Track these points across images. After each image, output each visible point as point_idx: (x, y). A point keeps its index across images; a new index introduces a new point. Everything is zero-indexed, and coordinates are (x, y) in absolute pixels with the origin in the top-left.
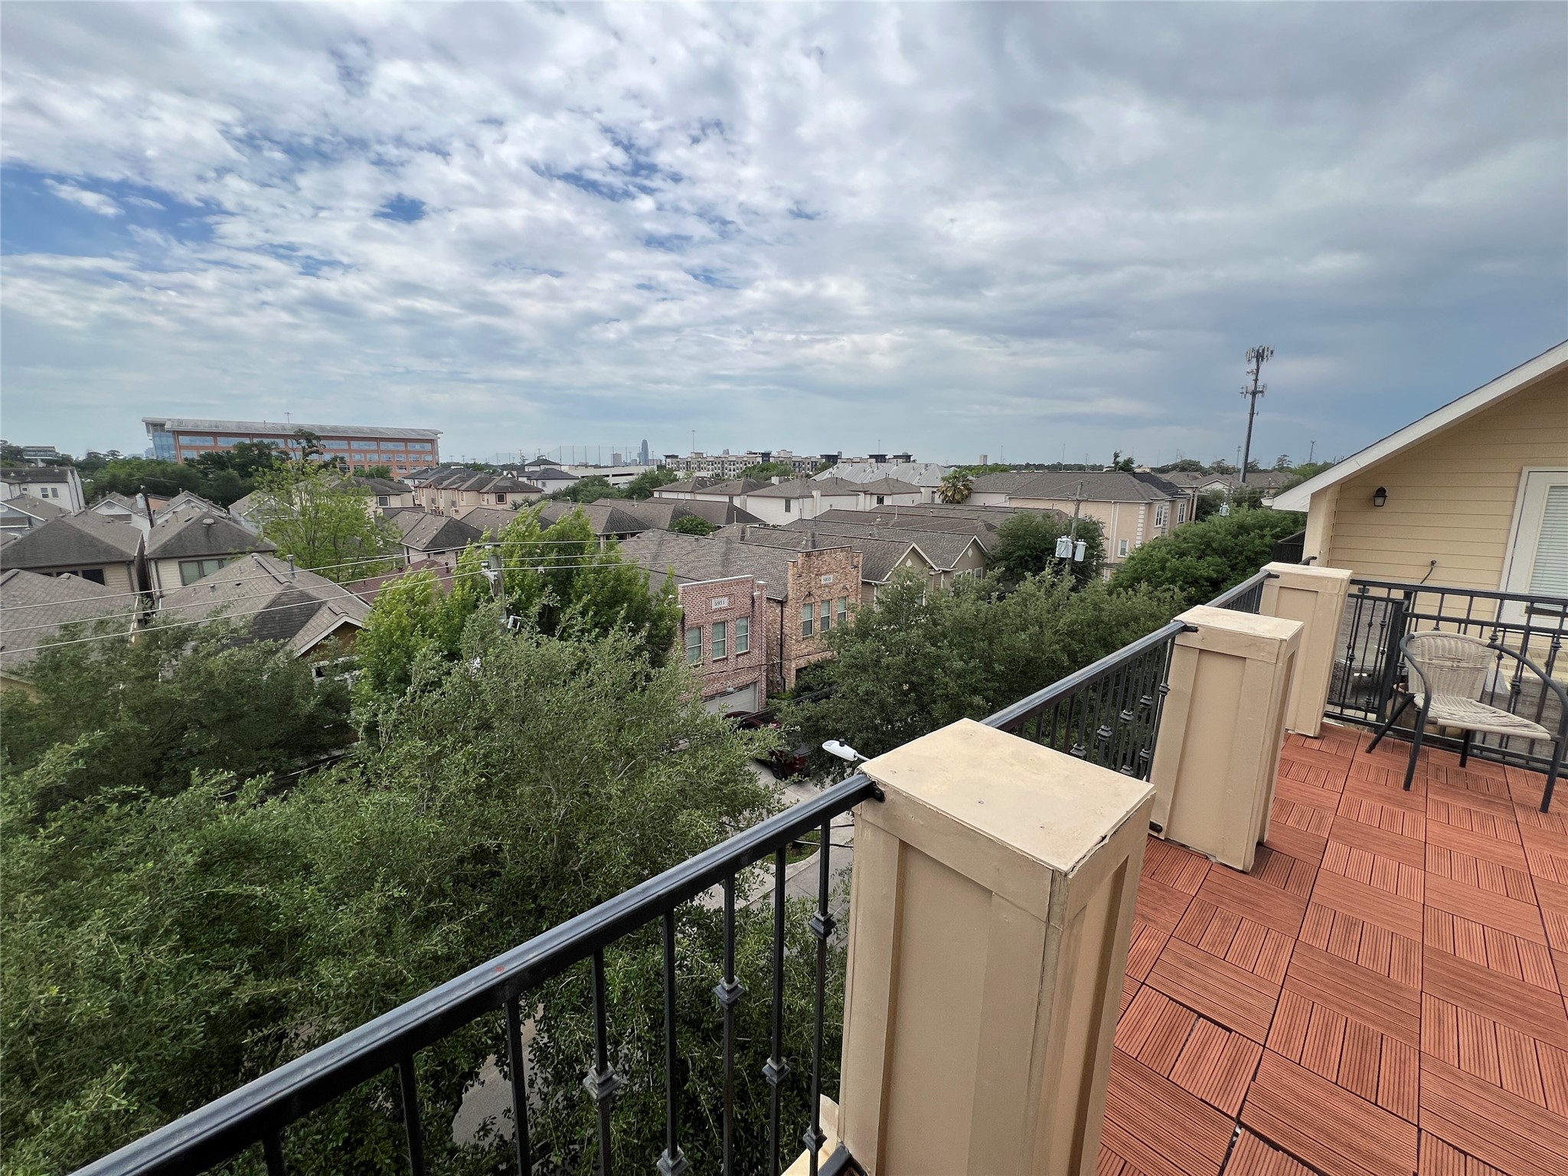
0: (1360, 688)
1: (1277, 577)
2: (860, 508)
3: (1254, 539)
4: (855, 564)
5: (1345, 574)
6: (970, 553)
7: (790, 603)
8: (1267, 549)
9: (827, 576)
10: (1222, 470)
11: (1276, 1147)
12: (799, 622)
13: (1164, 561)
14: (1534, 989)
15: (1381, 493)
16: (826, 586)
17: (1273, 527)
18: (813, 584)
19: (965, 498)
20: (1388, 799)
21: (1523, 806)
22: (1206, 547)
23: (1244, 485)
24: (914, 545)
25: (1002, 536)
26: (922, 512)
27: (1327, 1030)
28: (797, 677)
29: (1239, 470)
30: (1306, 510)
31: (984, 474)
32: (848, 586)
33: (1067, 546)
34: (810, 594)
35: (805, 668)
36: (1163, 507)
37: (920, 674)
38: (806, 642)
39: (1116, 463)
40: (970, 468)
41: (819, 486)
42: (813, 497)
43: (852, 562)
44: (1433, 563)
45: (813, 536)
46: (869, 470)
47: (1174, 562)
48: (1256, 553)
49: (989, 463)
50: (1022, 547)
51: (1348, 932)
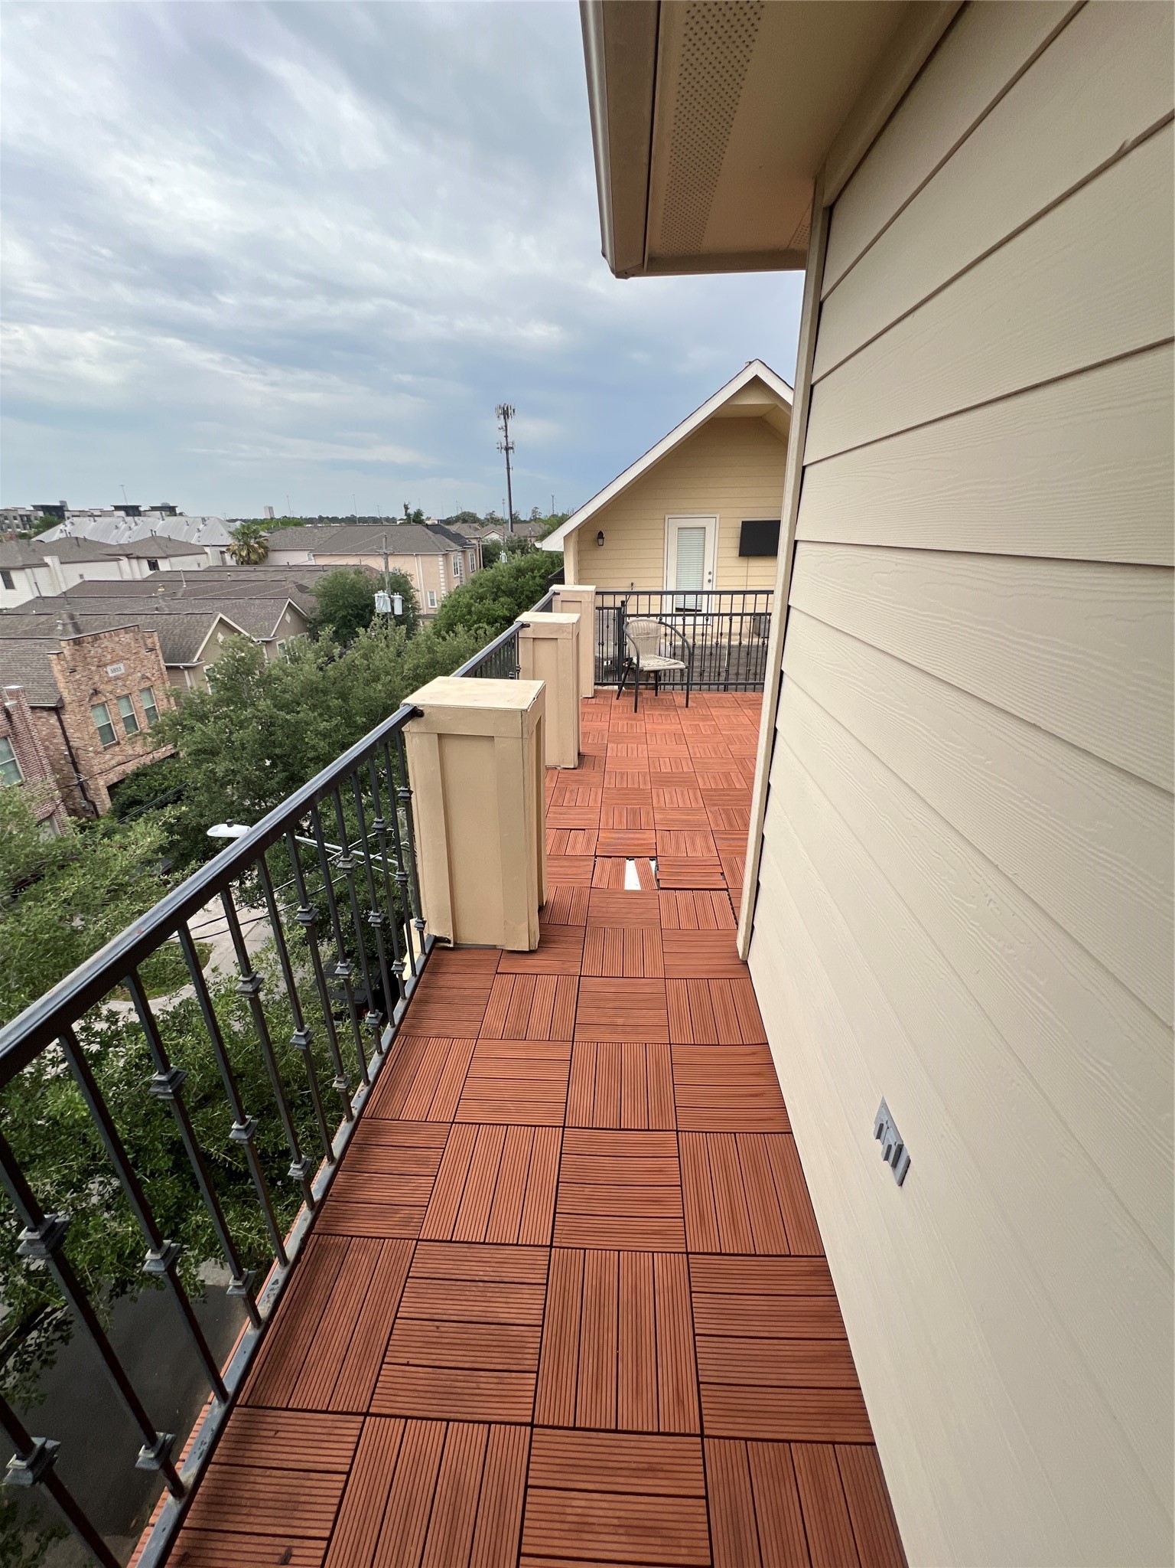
0: (608, 672)
1: (559, 594)
2: (127, 577)
3: (529, 581)
4: (150, 646)
5: (592, 588)
6: (288, 618)
7: (69, 708)
8: (539, 588)
9: (115, 666)
10: (493, 521)
11: (610, 857)
12: (92, 729)
13: (469, 606)
14: (687, 773)
15: (601, 535)
16: (117, 678)
18: (97, 678)
19: (262, 559)
20: (629, 719)
21: (679, 707)
22: (498, 591)
23: (513, 534)
24: (221, 615)
25: (318, 596)
26: (216, 576)
27: (620, 814)
28: (112, 796)
29: (507, 522)
30: (562, 550)
31: (277, 528)
32: (148, 675)
33: (385, 600)
34: (96, 692)
35: (122, 781)
36: (456, 558)
37: (281, 745)
38: (110, 751)
39: (408, 515)
40: (255, 522)
41: (53, 548)
42: (46, 565)
43: (145, 645)
44: (632, 584)
45: (72, 617)
46: (122, 526)
47: (477, 607)
49: (277, 516)
50: (344, 606)
51: (622, 777)
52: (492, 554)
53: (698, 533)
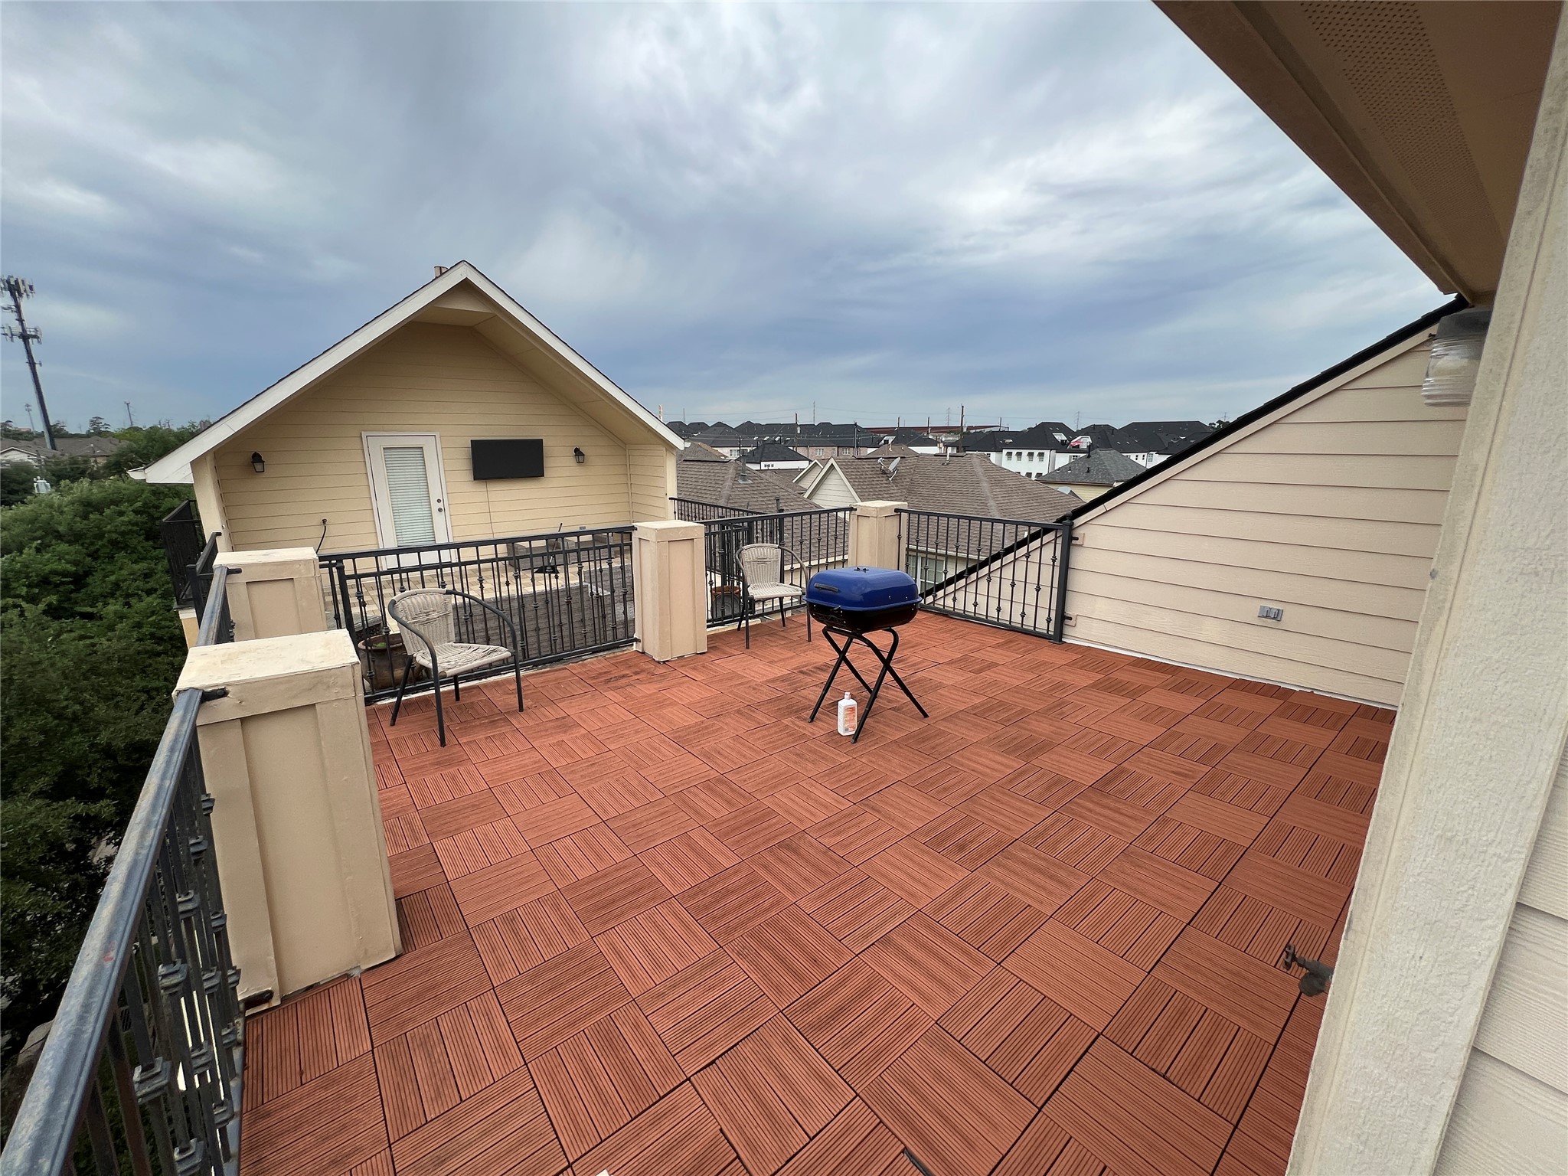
1: (239, 571)
15: (257, 458)
17: (131, 502)
21: (509, 712)
29: (41, 435)
30: (189, 482)
44: (324, 521)
48: (123, 534)
52: (14, 481)
53: (413, 457)
